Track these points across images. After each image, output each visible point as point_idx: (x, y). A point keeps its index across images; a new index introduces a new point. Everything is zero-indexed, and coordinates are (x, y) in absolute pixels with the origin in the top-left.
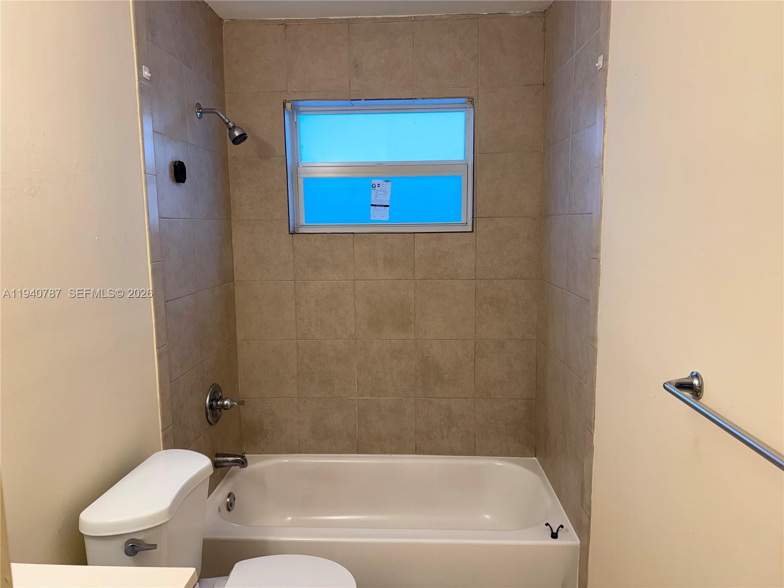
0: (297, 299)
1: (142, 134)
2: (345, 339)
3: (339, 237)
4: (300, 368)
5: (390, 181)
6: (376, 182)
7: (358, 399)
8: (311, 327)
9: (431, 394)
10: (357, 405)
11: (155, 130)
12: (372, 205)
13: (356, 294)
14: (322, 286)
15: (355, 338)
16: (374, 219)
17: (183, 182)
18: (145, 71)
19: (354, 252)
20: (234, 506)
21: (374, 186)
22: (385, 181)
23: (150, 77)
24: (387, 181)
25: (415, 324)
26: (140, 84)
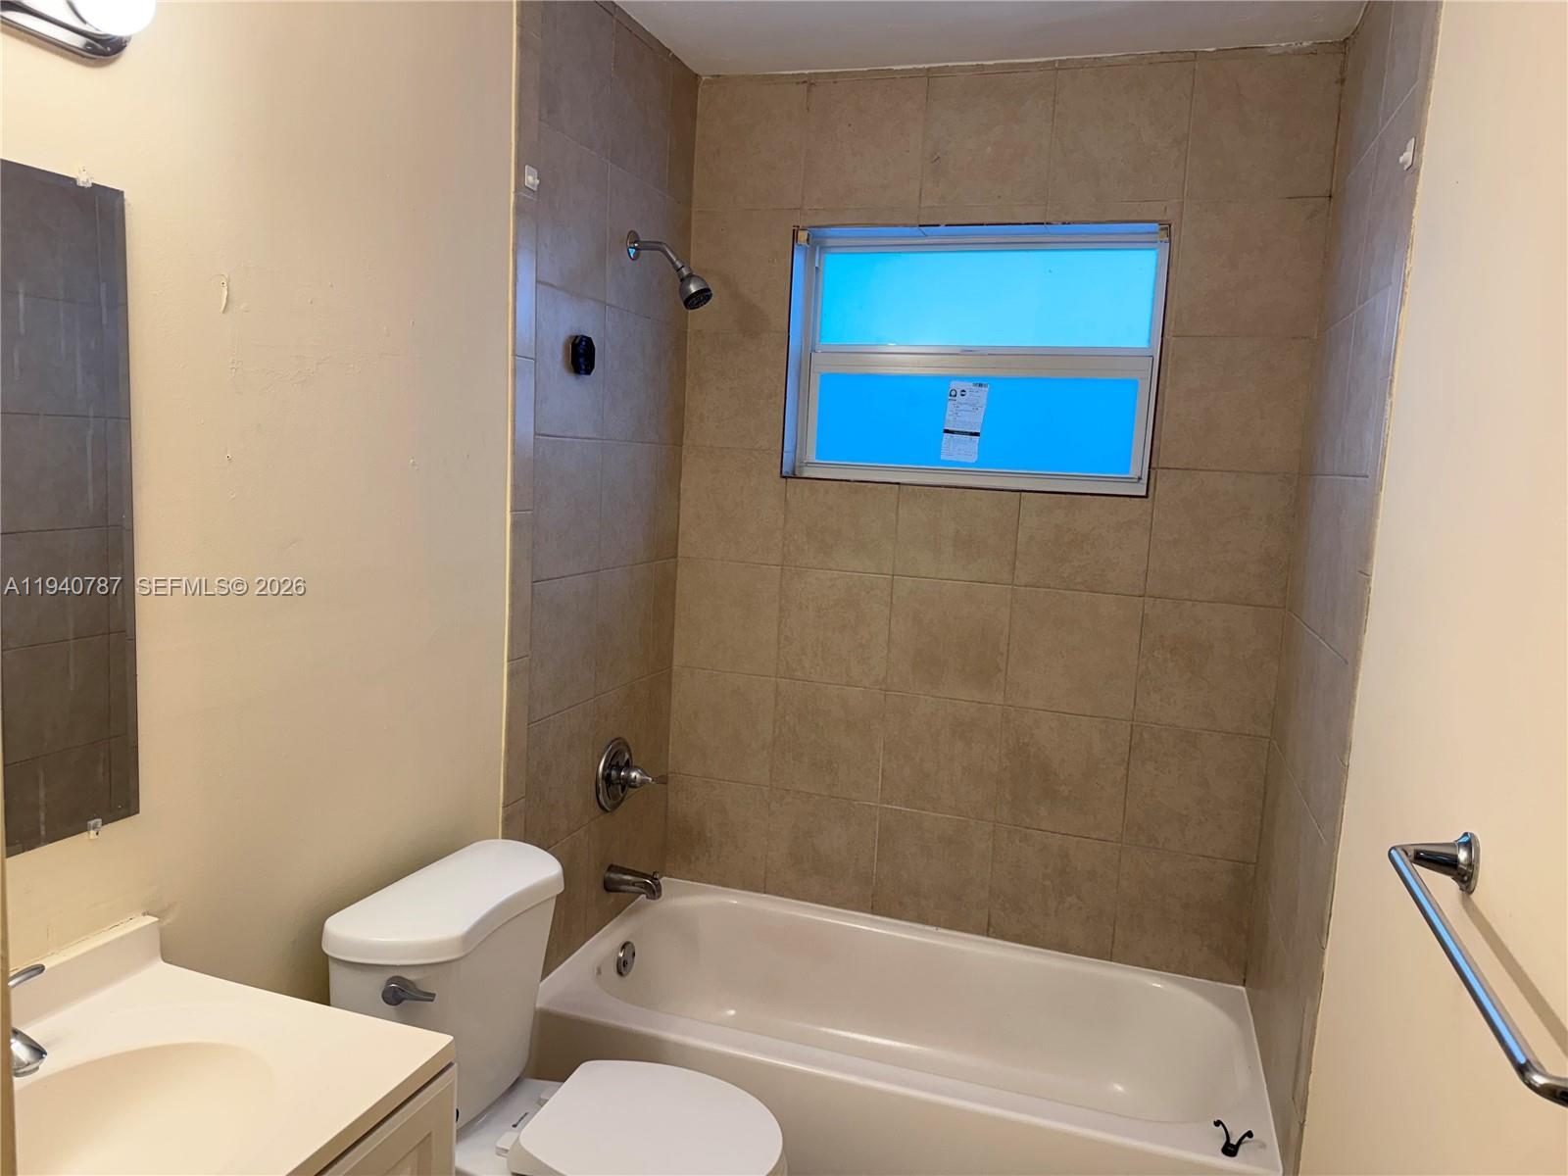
0: (783, 601)
1: (515, 285)
2: (865, 688)
3: (871, 489)
4: (777, 732)
5: (986, 386)
6: (957, 385)
7: (881, 808)
8: (804, 657)
9: (1028, 820)
10: (878, 818)
11: (540, 279)
12: (946, 431)
13: (894, 602)
14: (831, 580)
15: (884, 687)
16: (949, 458)
17: (588, 372)
18: (528, 175)
19: (897, 520)
20: (631, 968)
21: (953, 395)
22: (975, 385)
23: (539, 186)
24: (981, 385)
25: (1006, 674)
26: (517, 197)
